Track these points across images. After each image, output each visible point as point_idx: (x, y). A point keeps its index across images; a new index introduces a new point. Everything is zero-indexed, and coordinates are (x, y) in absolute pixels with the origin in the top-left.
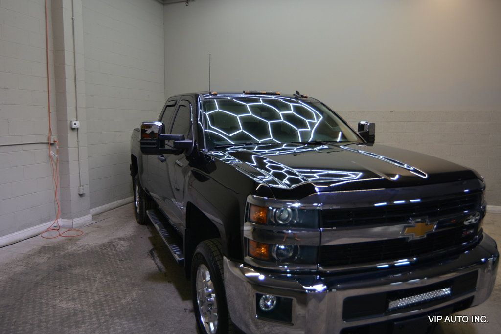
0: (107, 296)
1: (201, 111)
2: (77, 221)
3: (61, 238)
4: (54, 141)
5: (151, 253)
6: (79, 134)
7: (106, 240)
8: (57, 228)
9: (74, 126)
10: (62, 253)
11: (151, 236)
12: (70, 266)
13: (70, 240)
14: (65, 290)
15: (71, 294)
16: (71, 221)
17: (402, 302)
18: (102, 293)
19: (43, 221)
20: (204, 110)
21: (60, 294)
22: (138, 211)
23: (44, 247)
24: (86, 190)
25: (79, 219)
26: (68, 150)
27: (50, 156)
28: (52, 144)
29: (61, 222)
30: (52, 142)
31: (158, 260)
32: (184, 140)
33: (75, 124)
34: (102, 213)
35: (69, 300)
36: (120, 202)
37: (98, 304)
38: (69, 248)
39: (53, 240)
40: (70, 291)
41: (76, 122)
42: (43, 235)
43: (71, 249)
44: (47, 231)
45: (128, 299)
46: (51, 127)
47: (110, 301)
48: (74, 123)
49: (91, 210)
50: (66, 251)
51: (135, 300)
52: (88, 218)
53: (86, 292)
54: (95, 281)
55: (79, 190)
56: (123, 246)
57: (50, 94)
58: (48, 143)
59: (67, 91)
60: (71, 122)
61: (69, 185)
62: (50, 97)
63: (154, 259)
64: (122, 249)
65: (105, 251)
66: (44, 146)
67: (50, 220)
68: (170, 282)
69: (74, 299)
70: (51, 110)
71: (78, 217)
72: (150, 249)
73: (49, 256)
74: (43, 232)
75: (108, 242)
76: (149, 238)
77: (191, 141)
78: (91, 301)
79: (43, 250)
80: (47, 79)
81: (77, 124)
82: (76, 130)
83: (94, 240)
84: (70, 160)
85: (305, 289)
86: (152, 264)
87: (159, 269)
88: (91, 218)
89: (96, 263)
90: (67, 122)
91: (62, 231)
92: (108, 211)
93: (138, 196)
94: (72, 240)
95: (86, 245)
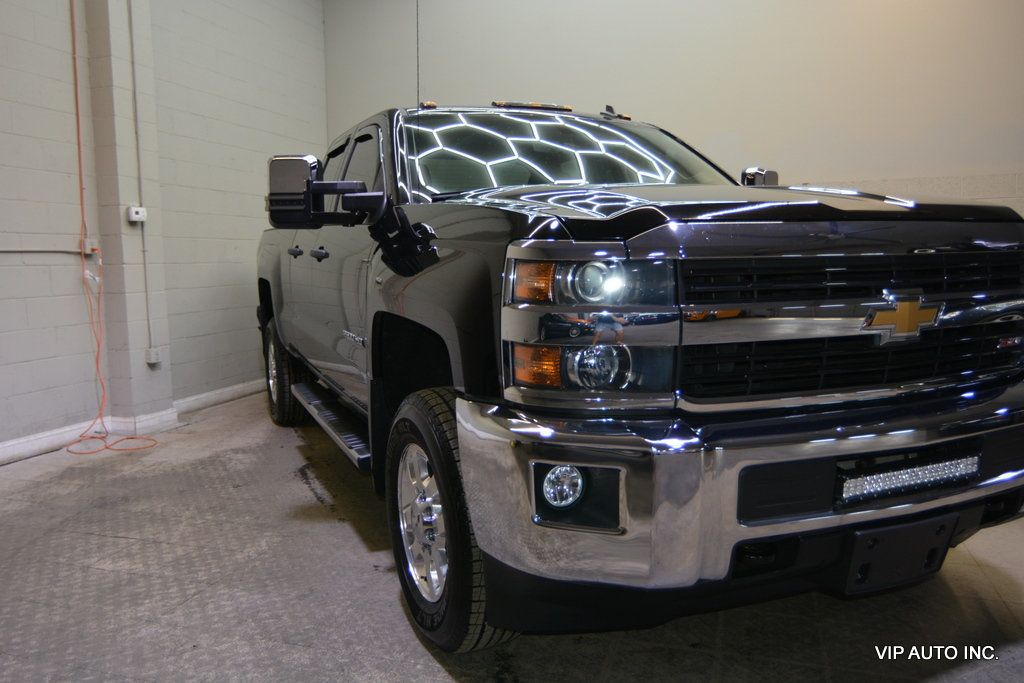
0: (203, 547)
1: (404, 153)
2: (145, 422)
3: (108, 453)
4: (93, 250)
5: (302, 472)
6: (146, 237)
7: (207, 454)
8: (102, 436)
9: (135, 218)
10: (109, 477)
11: (302, 444)
12: (126, 499)
13: (130, 455)
14: (111, 539)
15: (123, 546)
16: (131, 420)
17: (873, 484)
18: (191, 543)
19: (70, 420)
20: (411, 152)
21: (101, 547)
22: (274, 397)
23: (72, 469)
24: (161, 355)
25: (149, 416)
26: (123, 268)
27: (84, 281)
28: (87, 256)
29: (109, 423)
30: (88, 251)
31: (317, 485)
32: (365, 191)
33: (137, 213)
34: (199, 409)
35: (120, 557)
36: (239, 388)
37: (184, 562)
38: (126, 468)
39: (92, 456)
40: (123, 541)
41: (140, 210)
42: (71, 448)
43: (128, 470)
44: (79, 441)
45: (250, 551)
46: (86, 219)
47: (209, 557)
48: (134, 210)
49: (175, 403)
50: (118, 475)
51: (265, 553)
52: (168, 416)
53: (156, 542)
54: (178, 522)
55: (148, 354)
56: (241, 462)
57: (82, 150)
58: (80, 254)
59: (118, 142)
60: (128, 209)
61: (126, 344)
62: (82, 154)
63: (308, 483)
64: (240, 467)
65: (202, 471)
66: (72, 259)
67: (85, 418)
68: (342, 520)
69: (130, 556)
70: (84, 183)
71: (146, 413)
72: (300, 466)
73: (82, 483)
74: (71, 444)
75: (210, 457)
76: (299, 448)
77: (381, 193)
78: (169, 557)
79: (69, 473)
80: (74, 116)
81: (140, 214)
82: (140, 227)
83: (181, 454)
84: (127, 291)
85: (651, 445)
86: (305, 492)
87: (319, 498)
88: (174, 416)
89: (181, 492)
90: (118, 209)
91: (110, 441)
92: (212, 406)
93: (274, 366)
94: (131, 455)
95: (161, 463)
